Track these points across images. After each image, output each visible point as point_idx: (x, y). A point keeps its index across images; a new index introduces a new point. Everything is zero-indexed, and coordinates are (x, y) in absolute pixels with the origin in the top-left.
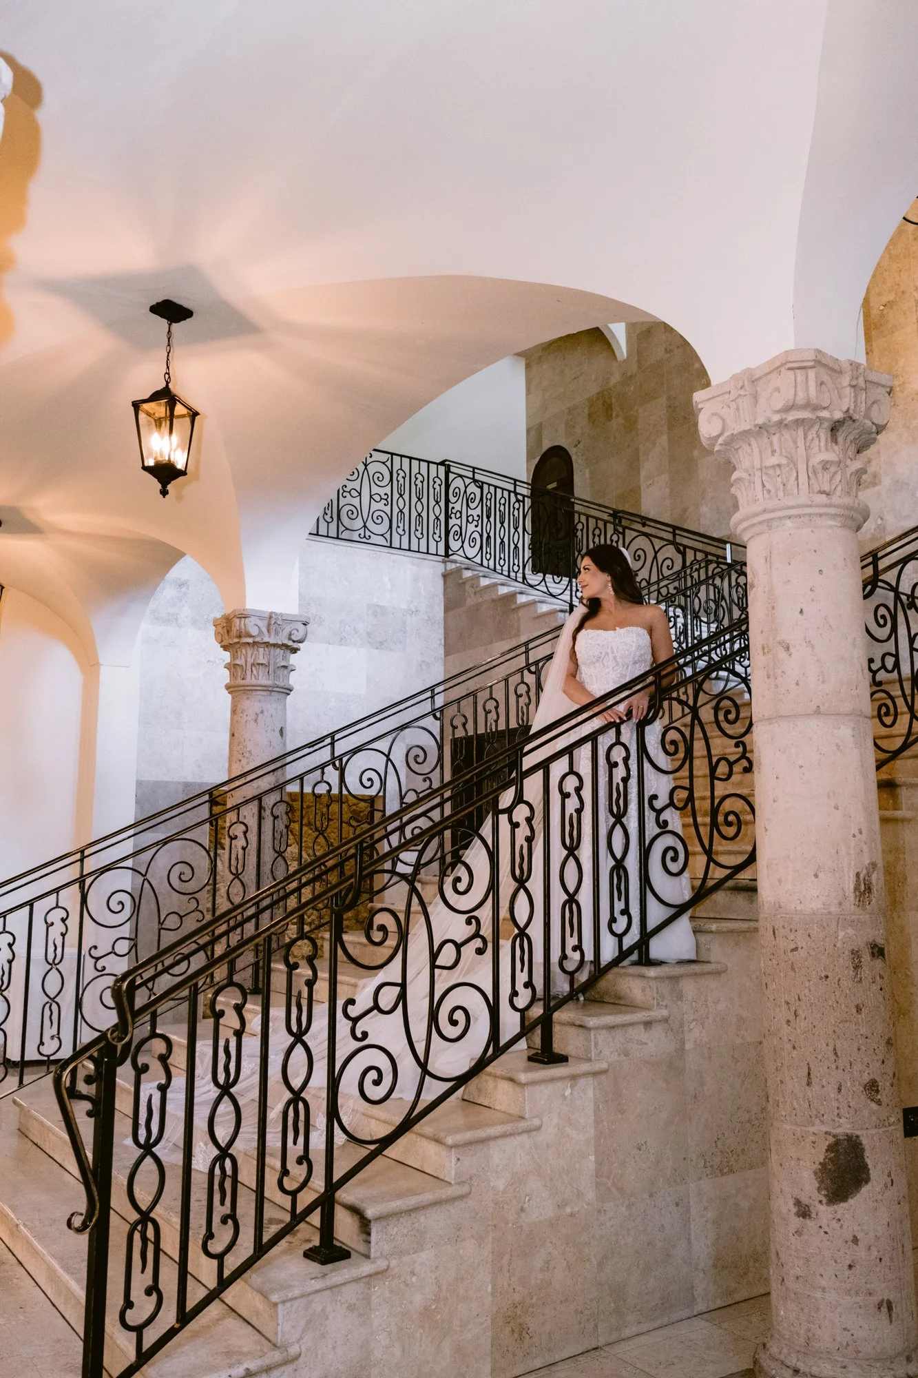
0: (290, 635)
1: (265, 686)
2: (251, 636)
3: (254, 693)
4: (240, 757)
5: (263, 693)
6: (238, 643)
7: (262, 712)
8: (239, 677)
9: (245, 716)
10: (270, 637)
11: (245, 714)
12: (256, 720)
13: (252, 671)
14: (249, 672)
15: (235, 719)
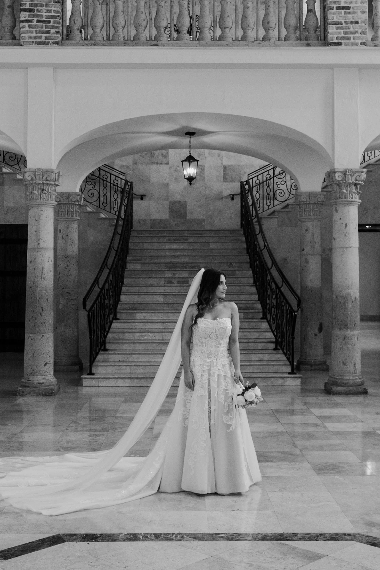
1: (78, 220)
2: (78, 202)
3: (75, 222)
4: (71, 244)
8: (70, 215)
9: (72, 230)
12: (76, 231)
14: (74, 214)
15: (68, 230)
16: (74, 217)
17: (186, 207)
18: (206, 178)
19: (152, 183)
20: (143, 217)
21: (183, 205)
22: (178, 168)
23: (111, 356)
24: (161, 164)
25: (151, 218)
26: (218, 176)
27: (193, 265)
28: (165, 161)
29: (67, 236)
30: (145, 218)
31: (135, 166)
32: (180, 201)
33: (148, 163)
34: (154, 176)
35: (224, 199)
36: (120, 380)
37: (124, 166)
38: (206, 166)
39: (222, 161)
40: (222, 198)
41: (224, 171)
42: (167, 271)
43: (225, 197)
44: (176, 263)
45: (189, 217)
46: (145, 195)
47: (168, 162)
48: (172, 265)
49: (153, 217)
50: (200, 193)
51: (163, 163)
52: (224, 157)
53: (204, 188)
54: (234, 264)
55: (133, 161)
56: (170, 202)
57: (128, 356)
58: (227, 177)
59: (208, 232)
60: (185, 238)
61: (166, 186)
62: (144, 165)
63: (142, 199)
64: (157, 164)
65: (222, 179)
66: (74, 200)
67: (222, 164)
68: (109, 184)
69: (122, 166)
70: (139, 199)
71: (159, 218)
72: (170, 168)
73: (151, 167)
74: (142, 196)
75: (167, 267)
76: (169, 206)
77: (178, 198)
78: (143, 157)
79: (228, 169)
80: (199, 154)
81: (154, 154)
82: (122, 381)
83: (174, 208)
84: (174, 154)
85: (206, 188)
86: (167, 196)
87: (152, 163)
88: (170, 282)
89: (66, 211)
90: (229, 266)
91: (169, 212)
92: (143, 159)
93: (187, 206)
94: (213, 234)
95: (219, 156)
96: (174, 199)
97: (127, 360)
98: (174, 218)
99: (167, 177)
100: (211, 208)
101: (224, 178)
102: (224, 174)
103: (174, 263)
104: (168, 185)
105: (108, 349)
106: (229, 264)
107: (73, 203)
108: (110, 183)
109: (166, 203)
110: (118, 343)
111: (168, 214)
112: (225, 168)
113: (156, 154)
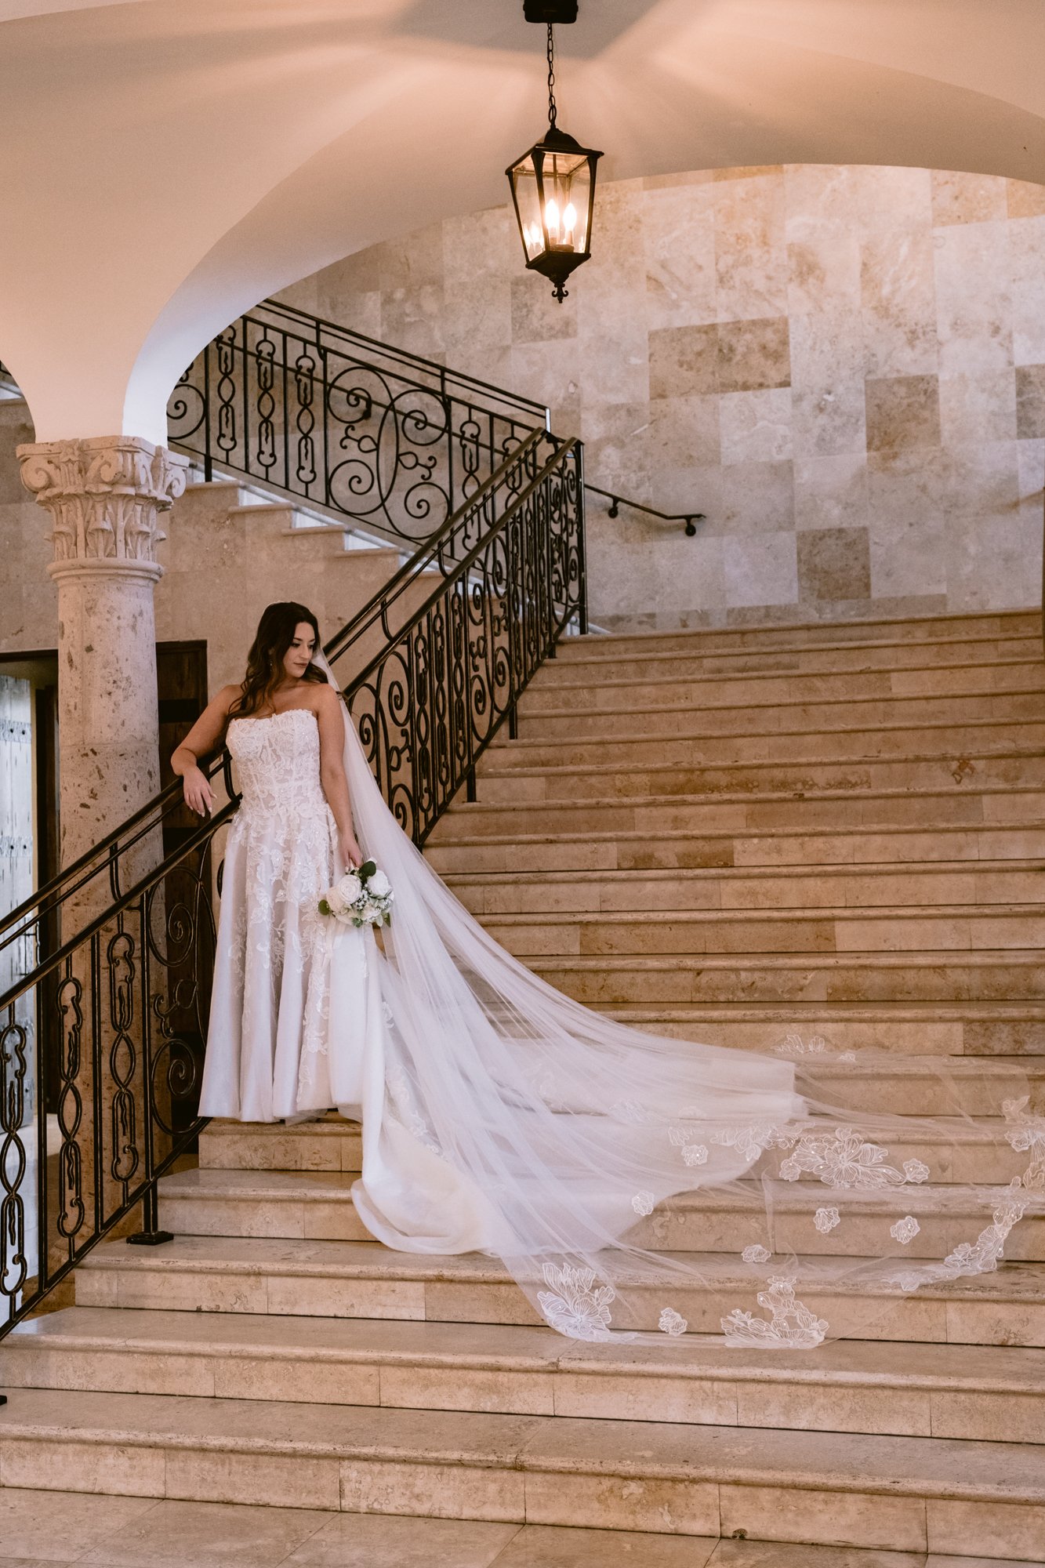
0: (170, 486)
1: (147, 571)
2: (134, 483)
3: (129, 581)
4: (110, 687)
5: (141, 582)
6: (109, 492)
7: (141, 614)
8: (101, 553)
9: (115, 619)
10: (155, 488)
11: (116, 614)
12: (134, 628)
13: (126, 543)
14: (121, 545)
15: (94, 621)
16: (122, 558)
17: (866, 551)
18: (946, 428)
19: (729, 467)
20: (695, 605)
21: (854, 542)
22: (830, 398)
23: (152, 1281)
24: (761, 385)
25: (730, 606)
26: (993, 413)
27: (778, 774)
28: (775, 376)
29: (89, 649)
30: (706, 607)
31: (661, 404)
32: (841, 531)
33: (712, 390)
34: (736, 438)
35: (1023, 509)
36: (111, 1458)
37: (617, 407)
38: (944, 376)
39: (1009, 350)
40: (1016, 505)
41: (1020, 393)
42: (648, 805)
43: (1031, 497)
44: (703, 771)
45: (880, 588)
46: (699, 516)
47: (788, 375)
48: (682, 777)
49: (736, 602)
50: (923, 489)
51: (770, 382)
52: (1016, 335)
53: (936, 467)
54: (980, 765)
55: (652, 387)
56: (801, 537)
57: (245, 1284)
58: (1033, 415)
59: (897, 629)
60: (785, 659)
61: (783, 472)
62: (695, 399)
63: (691, 531)
64: (746, 387)
65: (1014, 431)
66: (108, 474)
67: (1010, 363)
68: (484, 453)
69: (608, 409)
70: (682, 533)
71: (762, 604)
72: (798, 399)
73: (721, 403)
74: (688, 518)
75: (662, 790)
76: (799, 554)
77: (833, 515)
78: (690, 368)
79: (1036, 380)
80: (913, 332)
81: (731, 349)
82: (123, 1462)
83: (817, 560)
84: (809, 343)
85: (946, 468)
86: (790, 513)
87: (727, 387)
88: (644, 862)
89: (81, 531)
90: (958, 775)
91: (800, 576)
92: (689, 375)
93: (872, 548)
94: (920, 635)
95: (996, 330)
96: (819, 523)
97: (238, 1308)
98: (821, 597)
99: (784, 437)
100: (972, 549)
101: (1019, 419)
102: (1022, 405)
103: (691, 771)
104: (791, 469)
105: (169, 1230)
106: (954, 765)
107: (107, 489)
108: (491, 448)
109: (787, 541)
110: (227, 1200)
111: (795, 585)
112: (1023, 378)
113: (740, 349)
